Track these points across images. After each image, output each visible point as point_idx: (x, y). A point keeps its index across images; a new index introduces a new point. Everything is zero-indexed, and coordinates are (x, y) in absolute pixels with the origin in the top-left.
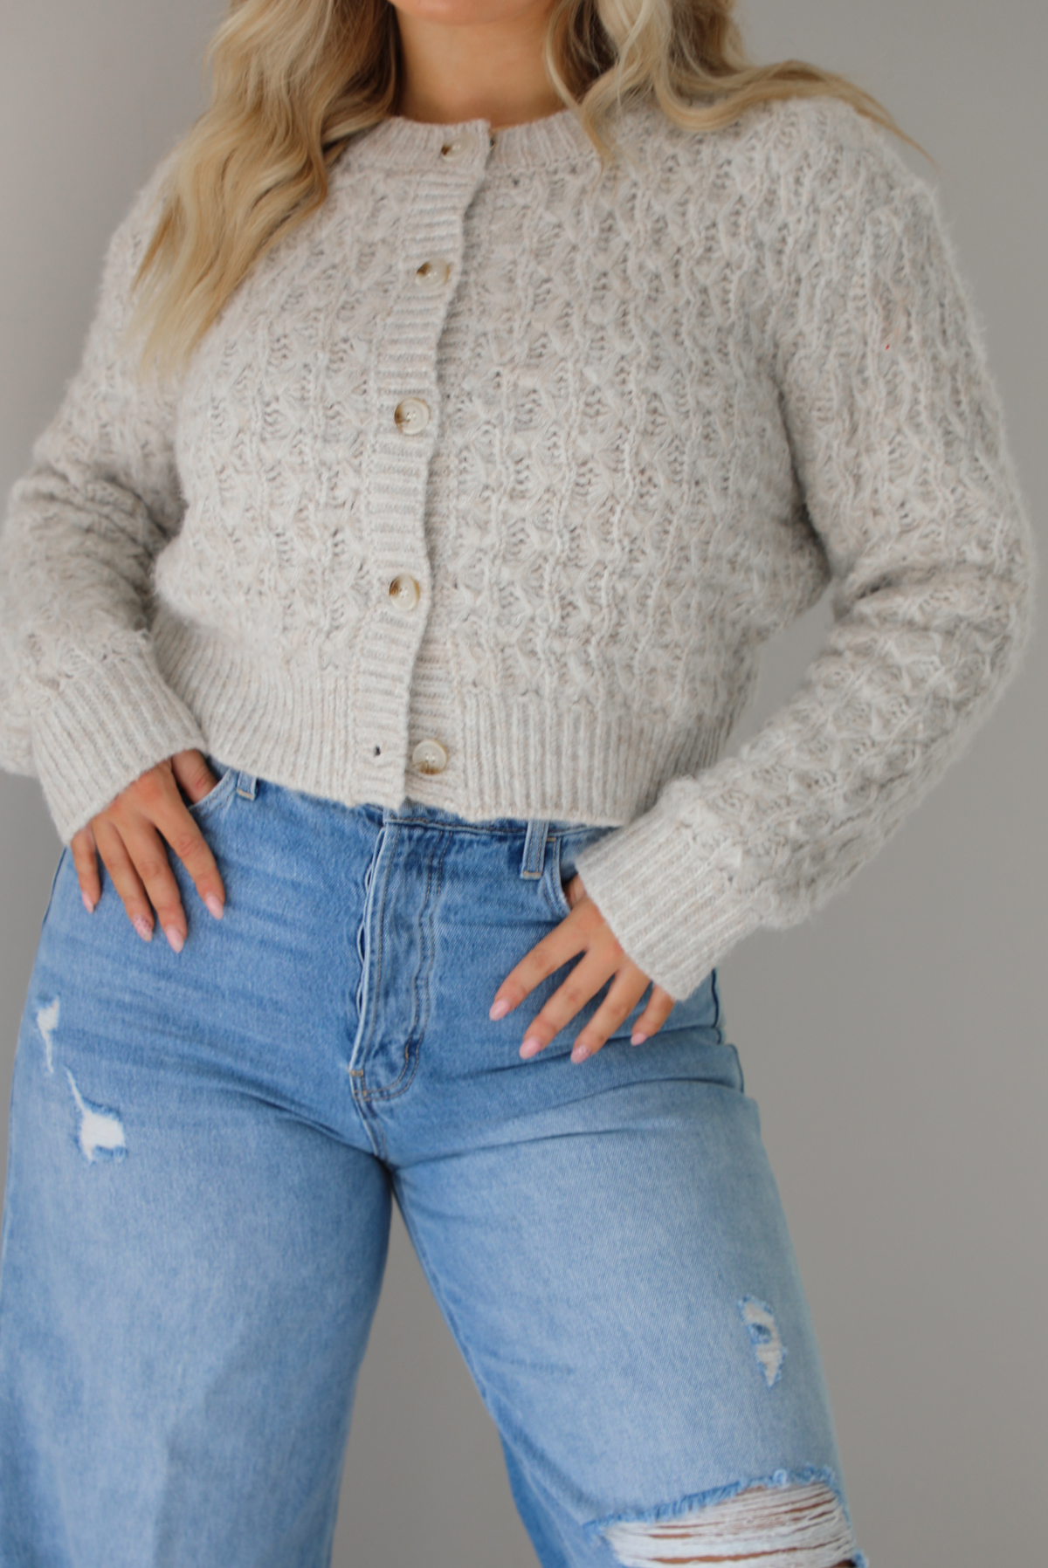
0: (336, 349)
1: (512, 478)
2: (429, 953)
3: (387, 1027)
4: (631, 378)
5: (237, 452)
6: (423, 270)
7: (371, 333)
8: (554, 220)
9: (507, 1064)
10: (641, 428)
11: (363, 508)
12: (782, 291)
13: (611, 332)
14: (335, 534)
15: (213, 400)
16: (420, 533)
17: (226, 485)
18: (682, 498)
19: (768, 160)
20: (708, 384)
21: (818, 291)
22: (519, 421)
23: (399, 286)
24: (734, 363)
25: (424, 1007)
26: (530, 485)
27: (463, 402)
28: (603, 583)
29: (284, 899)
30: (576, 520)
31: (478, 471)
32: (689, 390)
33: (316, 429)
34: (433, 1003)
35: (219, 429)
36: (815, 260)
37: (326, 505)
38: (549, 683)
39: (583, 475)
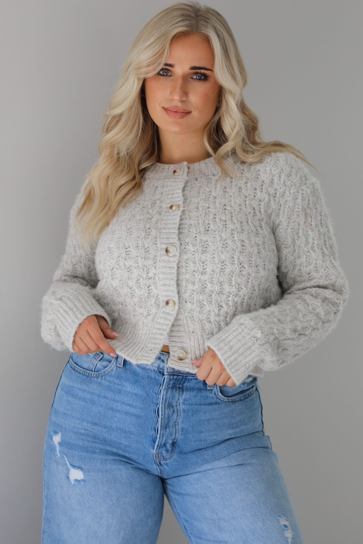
0: (147, 231)
1: (202, 268)
2: (179, 414)
3: (166, 438)
4: (235, 236)
5: (117, 263)
7: (157, 226)
8: (209, 190)
9: (203, 448)
10: (240, 251)
11: (157, 279)
12: (276, 208)
13: (228, 222)
14: (149, 287)
15: (109, 248)
16: (176, 286)
17: (114, 274)
18: (252, 271)
19: (271, 170)
21: (286, 209)
22: (203, 251)
23: (164, 212)
24: (265, 230)
25: (177, 431)
26: (207, 270)
27: (186, 246)
28: (230, 299)
29: (133, 399)
30: (221, 279)
31: (191, 266)
32: (252, 239)
33: (142, 255)
34: (180, 430)
35: (111, 257)
36: (285, 200)
37: (146, 278)
39: (223, 266)
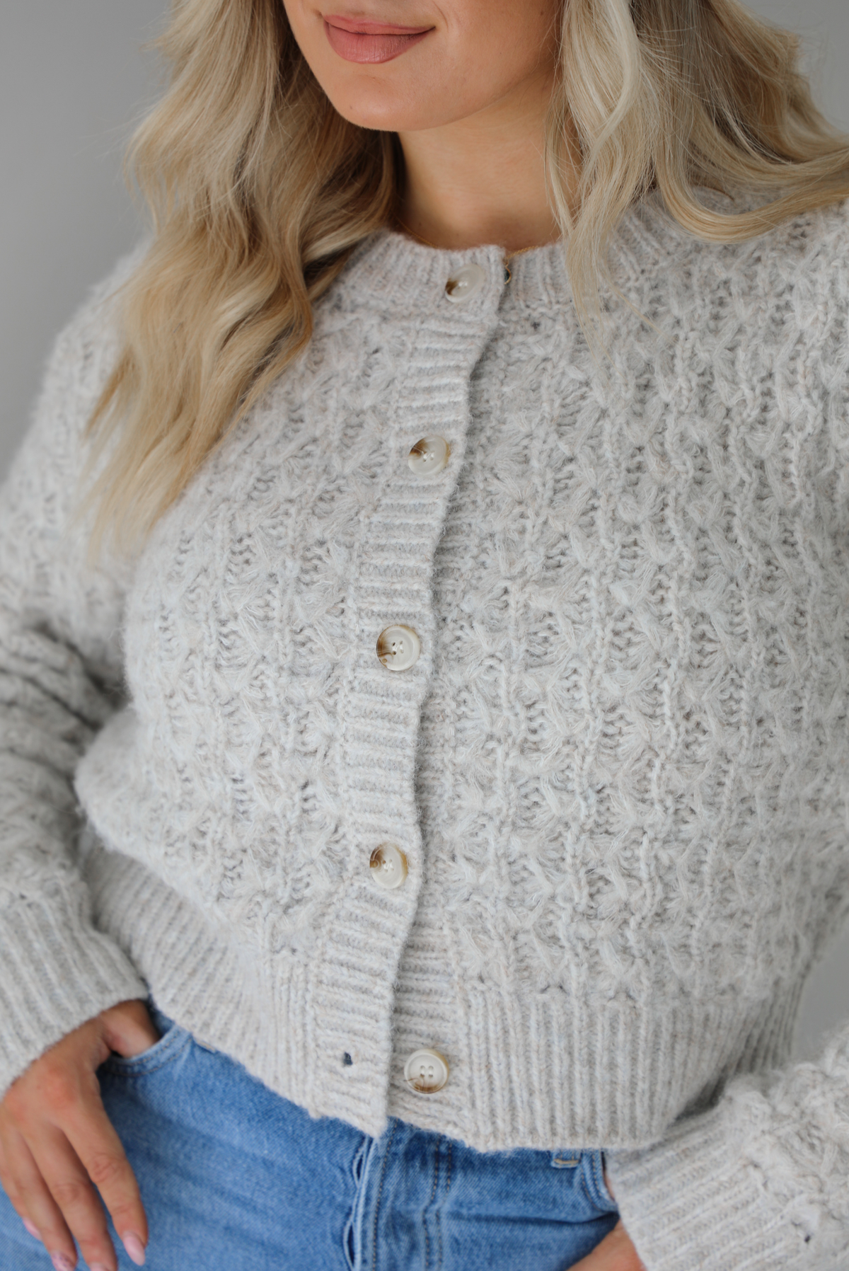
0: (309, 555)
1: (523, 726)
4: (670, 596)
6: (418, 449)
7: (352, 535)
10: (686, 661)
11: (338, 759)
13: (645, 535)
14: (305, 786)
15: (163, 607)
16: (409, 796)
18: (740, 743)
20: (771, 591)
22: (532, 655)
23: (389, 470)
26: (544, 734)
28: (641, 852)
30: (603, 778)
31: (480, 717)
37: (295, 751)
38: (576, 978)
39: (612, 723)
